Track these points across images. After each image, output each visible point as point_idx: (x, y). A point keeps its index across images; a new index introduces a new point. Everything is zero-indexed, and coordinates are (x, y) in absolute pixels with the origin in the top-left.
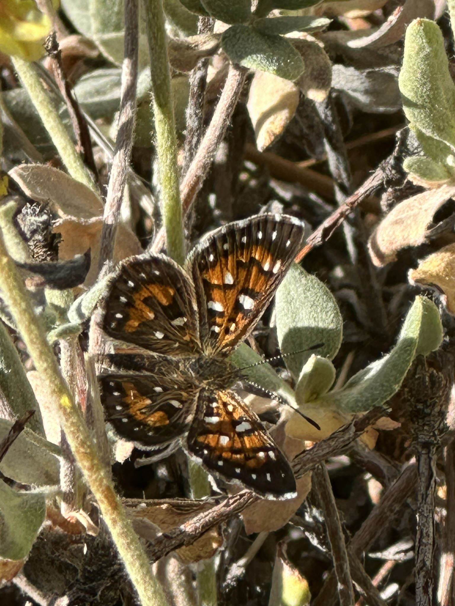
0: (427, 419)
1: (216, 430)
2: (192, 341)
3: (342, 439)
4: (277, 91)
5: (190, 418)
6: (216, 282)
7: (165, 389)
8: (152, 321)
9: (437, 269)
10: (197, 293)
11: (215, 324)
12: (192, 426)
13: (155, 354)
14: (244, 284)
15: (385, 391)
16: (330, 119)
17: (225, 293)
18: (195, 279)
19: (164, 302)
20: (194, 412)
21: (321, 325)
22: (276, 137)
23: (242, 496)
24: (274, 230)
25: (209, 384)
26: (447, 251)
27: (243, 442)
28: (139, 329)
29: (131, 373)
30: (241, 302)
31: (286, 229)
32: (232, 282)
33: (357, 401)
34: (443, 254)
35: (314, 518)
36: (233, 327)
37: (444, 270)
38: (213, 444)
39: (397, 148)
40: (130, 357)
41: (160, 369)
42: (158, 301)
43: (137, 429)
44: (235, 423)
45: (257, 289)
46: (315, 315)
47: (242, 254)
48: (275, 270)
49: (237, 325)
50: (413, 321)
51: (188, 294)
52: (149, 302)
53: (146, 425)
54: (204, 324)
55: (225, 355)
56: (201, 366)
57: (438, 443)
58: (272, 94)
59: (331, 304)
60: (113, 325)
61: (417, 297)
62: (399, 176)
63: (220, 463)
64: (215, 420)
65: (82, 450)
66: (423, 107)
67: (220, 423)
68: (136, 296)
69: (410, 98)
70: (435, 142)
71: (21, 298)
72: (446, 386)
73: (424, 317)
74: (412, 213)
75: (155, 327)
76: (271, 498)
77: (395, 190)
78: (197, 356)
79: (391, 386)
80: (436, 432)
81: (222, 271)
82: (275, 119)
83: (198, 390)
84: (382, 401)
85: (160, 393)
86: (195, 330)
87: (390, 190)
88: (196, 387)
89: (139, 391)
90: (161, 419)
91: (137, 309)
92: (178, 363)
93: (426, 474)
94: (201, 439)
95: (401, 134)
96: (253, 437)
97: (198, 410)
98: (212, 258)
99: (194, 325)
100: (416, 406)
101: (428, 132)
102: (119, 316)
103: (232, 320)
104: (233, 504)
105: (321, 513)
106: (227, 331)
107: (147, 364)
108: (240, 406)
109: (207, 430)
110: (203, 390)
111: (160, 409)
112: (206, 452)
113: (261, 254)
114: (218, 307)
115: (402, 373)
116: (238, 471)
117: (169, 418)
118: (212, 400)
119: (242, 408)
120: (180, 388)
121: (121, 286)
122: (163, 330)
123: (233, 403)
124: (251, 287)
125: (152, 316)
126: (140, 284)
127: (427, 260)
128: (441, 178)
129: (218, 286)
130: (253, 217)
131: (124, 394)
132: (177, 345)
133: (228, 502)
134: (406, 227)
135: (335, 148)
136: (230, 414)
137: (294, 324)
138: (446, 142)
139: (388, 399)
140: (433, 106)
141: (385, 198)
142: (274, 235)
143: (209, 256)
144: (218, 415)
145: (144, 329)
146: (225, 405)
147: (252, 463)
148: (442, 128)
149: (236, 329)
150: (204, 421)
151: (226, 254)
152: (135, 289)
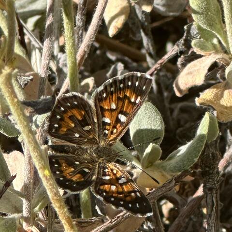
0: (210, 176)
1: (109, 183)
2: (94, 138)
3: (168, 187)
4: (119, 6)
5: (94, 177)
6: (107, 108)
7: (81, 163)
8: (73, 128)
9: (210, 97)
10: (97, 113)
11: (105, 129)
12: (96, 181)
13: (75, 145)
14: (121, 108)
15: (190, 162)
16: (144, 19)
17: (111, 113)
18: (96, 106)
19: (80, 118)
20: (96, 174)
21: (153, 128)
22: (119, 29)
23: (118, 217)
24: (137, 81)
25: (103, 160)
26: (214, 88)
27: (123, 189)
28: (67, 132)
29: (63, 154)
30: (119, 118)
31: (143, 80)
32: (115, 108)
33: (175, 167)
34: (213, 89)
35: (149, 227)
36: (115, 131)
37: (214, 98)
38: (108, 190)
39: (185, 35)
40: (63, 146)
41: (78, 153)
42: (76, 118)
43: (67, 183)
44: (118, 179)
45: (128, 111)
46: (151, 123)
47: (120, 93)
48: (137, 102)
49: (117, 130)
50: (204, 126)
51: (92, 113)
52: (72, 118)
53: (72, 181)
54: (100, 129)
55: (111, 145)
56: (99, 151)
57: (216, 188)
58: (116, 7)
59: (158, 117)
60: (53, 131)
61: (206, 113)
62: (186, 49)
63: (112, 199)
64: (107, 178)
65: (55, 198)
66: (202, 14)
67: (110, 180)
68: (65, 115)
69: (195, 9)
70: (207, 32)
71: (24, 120)
72: (220, 158)
73: (210, 123)
74: (196, 68)
75: (74, 131)
76: (140, 216)
77: (185, 57)
78: (96, 146)
79: (193, 159)
80: (216, 182)
81: (110, 102)
82: (118, 20)
83: (98, 163)
84: (188, 166)
85: (78, 165)
86: (95, 132)
87: (182, 56)
88: (97, 162)
89: (67, 164)
90: (80, 178)
91: (65, 122)
92: (87, 149)
93: (211, 204)
94: (102, 187)
95: (187, 27)
96: (128, 186)
97: (98, 173)
98: (105, 95)
99: (95, 129)
100: (205, 169)
101: (204, 27)
102: (56, 125)
103: (114, 127)
104: (114, 221)
105: (152, 225)
106: (112, 133)
107: (71, 150)
108: (120, 170)
109: (104, 183)
110: (100, 163)
111: (79, 173)
112: (105, 194)
113: (130, 93)
114: (107, 120)
115: (199, 152)
116: (122, 203)
117: (84, 177)
118: (105, 168)
119: (121, 171)
120: (88, 162)
121: (57, 110)
122: (79, 132)
123: (116, 169)
124: (124, 110)
125: (73, 125)
126: (67, 109)
127: (204, 93)
128: (211, 50)
129: (108, 110)
130: (126, 74)
131: (60, 165)
132: (86, 140)
133: (111, 221)
134: (194, 76)
135: (146, 34)
136: (115, 175)
137: (139, 127)
138: (213, 32)
139: (192, 166)
140: (207, 13)
141: (180, 61)
142: (137, 83)
143: (103, 94)
144: (109, 175)
145: (69, 132)
146: (112, 170)
147: (128, 199)
148: (211, 24)
149: (117, 132)
150: (102, 179)
151: (112, 93)
152: (64, 112)
